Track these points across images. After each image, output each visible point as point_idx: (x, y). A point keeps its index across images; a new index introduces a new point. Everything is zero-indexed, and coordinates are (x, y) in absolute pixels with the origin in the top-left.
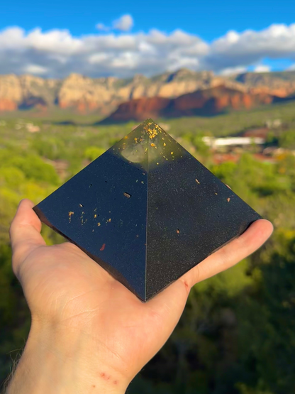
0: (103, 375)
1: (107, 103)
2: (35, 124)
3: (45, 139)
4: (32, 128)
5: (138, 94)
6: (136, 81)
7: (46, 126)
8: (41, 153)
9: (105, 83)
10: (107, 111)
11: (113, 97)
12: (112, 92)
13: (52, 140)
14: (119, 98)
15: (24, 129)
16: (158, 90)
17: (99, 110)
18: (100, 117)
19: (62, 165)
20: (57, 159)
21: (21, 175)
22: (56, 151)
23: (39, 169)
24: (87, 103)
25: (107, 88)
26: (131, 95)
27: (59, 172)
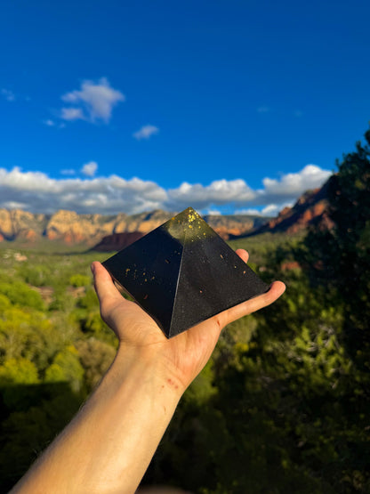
0: (169, 380)
1: (92, 236)
2: (22, 253)
3: (31, 267)
4: (19, 257)
5: (120, 229)
6: (119, 218)
7: (32, 257)
8: (27, 281)
9: (91, 218)
10: (92, 243)
11: (98, 231)
12: (97, 226)
13: (39, 269)
14: (103, 232)
15: (12, 258)
16: (138, 226)
17: (85, 241)
18: (86, 248)
19: (47, 291)
20: (42, 285)
21: (6, 301)
22: (41, 278)
23: (24, 295)
24: (74, 235)
25: (93, 223)
26: (114, 229)
27: (44, 298)
